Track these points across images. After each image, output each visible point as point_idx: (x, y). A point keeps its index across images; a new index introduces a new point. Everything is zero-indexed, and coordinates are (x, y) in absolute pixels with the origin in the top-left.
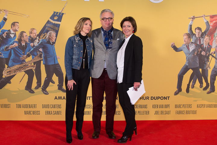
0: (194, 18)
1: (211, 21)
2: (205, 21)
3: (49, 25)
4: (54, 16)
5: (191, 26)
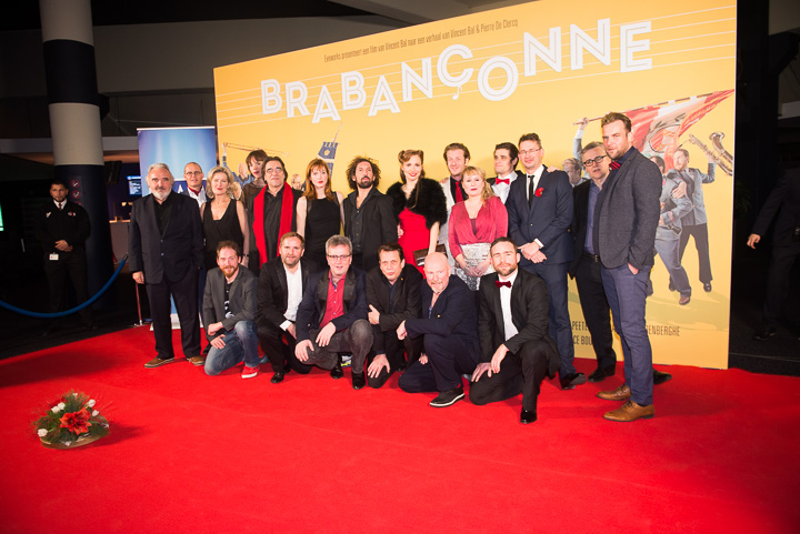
0: (584, 122)
4: (324, 149)
5: (579, 141)
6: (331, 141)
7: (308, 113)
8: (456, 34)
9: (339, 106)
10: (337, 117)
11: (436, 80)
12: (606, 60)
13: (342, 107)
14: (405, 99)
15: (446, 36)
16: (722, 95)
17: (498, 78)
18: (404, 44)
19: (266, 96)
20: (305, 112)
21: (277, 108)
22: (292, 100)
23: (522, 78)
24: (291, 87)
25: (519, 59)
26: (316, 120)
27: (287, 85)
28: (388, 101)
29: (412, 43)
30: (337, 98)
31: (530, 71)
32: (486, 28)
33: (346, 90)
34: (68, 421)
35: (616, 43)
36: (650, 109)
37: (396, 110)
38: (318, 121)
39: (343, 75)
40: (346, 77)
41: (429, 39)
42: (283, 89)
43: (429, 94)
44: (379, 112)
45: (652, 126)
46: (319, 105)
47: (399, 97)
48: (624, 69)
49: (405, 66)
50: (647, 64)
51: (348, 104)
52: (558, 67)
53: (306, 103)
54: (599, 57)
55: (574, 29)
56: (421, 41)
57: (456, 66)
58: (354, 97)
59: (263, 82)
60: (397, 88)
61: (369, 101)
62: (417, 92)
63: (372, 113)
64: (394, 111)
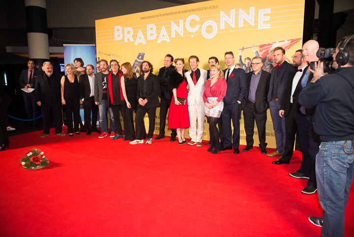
0: (243, 49)
1: (261, 51)
2: (255, 51)
3: (136, 63)
4: (139, 56)
5: (241, 56)
6: (142, 52)
7: (133, 41)
8: (193, 10)
9: (146, 38)
10: (145, 43)
11: (185, 29)
12: (253, 24)
14: (172, 37)
15: (189, 11)
16: (297, 40)
17: (209, 29)
18: (172, 13)
19: (116, 33)
20: (132, 40)
21: (120, 38)
22: (127, 35)
23: (219, 30)
24: (127, 29)
25: (218, 22)
26: (136, 44)
27: (125, 29)
28: (165, 37)
29: (176, 13)
30: (145, 35)
31: (222, 27)
32: (205, 8)
33: (149, 32)
34: (33, 159)
35: (256, 17)
36: (269, 44)
37: (169, 41)
40: (149, 26)
41: (182, 12)
42: (123, 30)
43: (182, 35)
44: (162, 41)
45: (269, 52)
46: (138, 38)
47: (170, 35)
48: (259, 28)
49: (172, 23)
50: (268, 26)
51: (149, 38)
52: (233, 26)
53: (132, 37)
54: (250, 22)
55: (240, 10)
56: (179, 12)
57: (193, 24)
58: (152, 35)
59: (115, 27)
60: (169, 32)
61: (158, 37)
62: (177, 34)
63: (159, 42)
64: (167, 41)
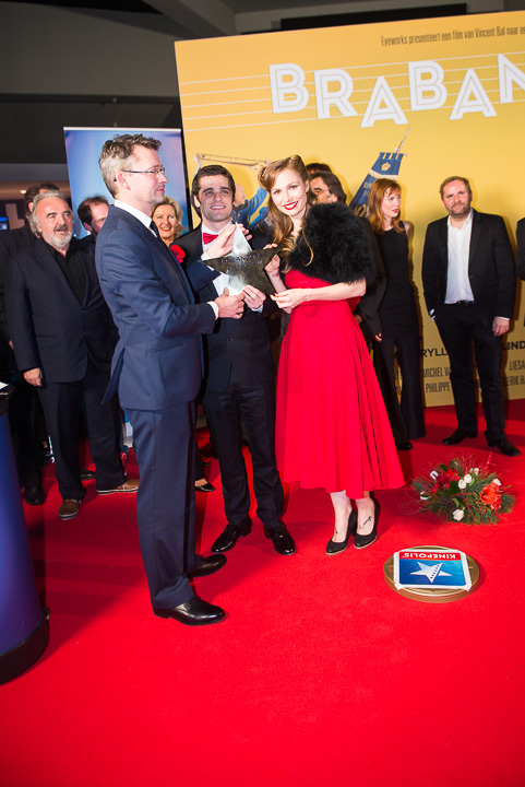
4: (380, 162)
6: (393, 150)
7: (353, 113)
9: (405, 105)
10: (402, 120)
13: (410, 107)
14: (504, 100)
18: (501, 32)
19: (278, 88)
20: (349, 111)
21: (301, 103)
22: (326, 94)
24: (323, 77)
26: (367, 123)
27: (318, 74)
28: (479, 101)
29: (513, 32)
30: (402, 94)
33: (416, 86)
37: (490, 112)
38: (371, 124)
39: (412, 65)
40: (416, 68)
42: (310, 79)
44: (466, 115)
46: (373, 103)
47: (494, 97)
49: (502, 60)
51: (418, 103)
53: (350, 100)
58: (429, 94)
59: (272, 68)
60: (492, 87)
61: (451, 101)
62: (519, 92)
63: (456, 115)
64: (486, 114)
